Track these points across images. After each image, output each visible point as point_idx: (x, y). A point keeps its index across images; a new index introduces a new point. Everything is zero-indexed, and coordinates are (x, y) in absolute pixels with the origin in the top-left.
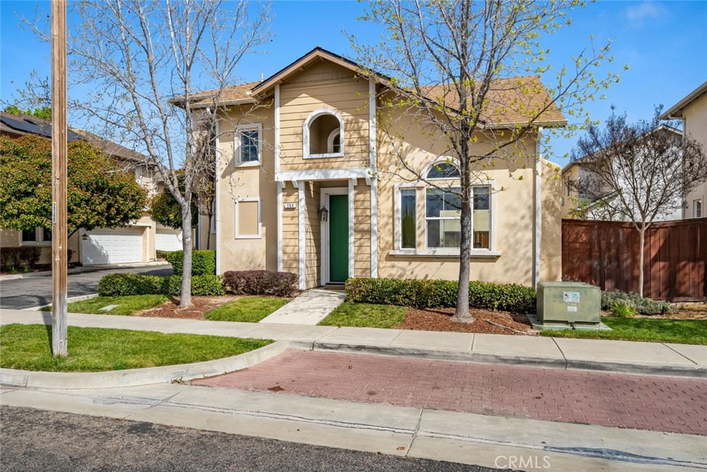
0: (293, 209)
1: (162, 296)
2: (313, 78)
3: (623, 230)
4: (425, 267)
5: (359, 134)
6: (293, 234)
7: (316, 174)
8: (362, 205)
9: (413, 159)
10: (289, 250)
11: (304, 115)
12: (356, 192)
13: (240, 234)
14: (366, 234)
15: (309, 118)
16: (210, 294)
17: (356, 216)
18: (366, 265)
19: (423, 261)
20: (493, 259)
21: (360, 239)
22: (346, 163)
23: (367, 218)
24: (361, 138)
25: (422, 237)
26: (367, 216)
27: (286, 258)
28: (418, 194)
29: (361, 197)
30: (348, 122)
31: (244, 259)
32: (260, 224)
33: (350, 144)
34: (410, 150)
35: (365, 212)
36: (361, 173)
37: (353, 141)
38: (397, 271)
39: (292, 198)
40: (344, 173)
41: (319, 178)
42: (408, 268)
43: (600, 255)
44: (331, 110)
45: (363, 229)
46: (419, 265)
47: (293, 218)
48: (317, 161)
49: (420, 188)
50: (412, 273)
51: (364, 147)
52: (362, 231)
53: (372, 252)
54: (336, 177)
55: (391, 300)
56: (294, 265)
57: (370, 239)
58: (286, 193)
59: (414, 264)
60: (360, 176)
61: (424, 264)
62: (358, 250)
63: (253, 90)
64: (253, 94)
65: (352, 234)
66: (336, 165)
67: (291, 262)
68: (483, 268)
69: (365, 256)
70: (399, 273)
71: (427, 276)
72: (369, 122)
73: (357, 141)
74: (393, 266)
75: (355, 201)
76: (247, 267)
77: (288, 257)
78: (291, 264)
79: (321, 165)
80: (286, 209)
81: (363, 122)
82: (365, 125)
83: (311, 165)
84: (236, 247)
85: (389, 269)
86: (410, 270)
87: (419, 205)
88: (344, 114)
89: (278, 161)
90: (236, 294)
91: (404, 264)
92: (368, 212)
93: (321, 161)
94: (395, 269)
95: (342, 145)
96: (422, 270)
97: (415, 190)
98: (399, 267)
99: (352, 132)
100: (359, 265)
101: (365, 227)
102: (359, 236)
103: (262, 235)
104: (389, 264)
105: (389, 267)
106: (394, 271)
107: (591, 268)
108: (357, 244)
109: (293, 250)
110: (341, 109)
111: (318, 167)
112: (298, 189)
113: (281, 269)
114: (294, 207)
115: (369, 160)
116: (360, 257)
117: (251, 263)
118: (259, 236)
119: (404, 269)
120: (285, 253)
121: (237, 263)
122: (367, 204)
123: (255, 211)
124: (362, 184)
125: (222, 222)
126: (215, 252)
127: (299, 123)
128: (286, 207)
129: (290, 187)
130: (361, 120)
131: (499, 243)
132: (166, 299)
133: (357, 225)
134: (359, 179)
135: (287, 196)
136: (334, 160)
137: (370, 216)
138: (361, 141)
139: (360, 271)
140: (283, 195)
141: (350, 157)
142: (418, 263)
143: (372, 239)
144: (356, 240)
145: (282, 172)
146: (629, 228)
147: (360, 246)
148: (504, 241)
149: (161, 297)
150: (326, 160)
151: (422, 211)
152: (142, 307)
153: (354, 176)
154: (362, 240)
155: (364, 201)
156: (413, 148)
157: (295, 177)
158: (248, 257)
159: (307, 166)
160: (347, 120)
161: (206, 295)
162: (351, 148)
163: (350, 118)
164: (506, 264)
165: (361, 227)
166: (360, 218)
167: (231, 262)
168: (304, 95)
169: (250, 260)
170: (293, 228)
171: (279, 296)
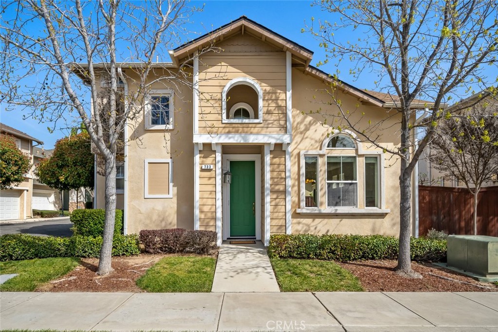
0: (210, 170)
1: (69, 259)
2: (232, 48)
3: (453, 194)
4: (326, 224)
5: (277, 103)
6: (211, 194)
7: (236, 139)
8: (278, 167)
9: (316, 131)
10: (206, 209)
11: (223, 83)
12: (272, 156)
13: (150, 193)
14: (282, 194)
15: (228, 85)
16: (123, 255)
17: (272, 178)
18: (282, 222)
19: (325, 218)
20: (382, 216)
21: (276, 199)
22: (265, 130)
23: (283, 180)
24: (279, 107)
25: (323, 197)
26: (282, 178)
27: (203, 216)
28: (320, 161)
29: (276, 160)
30: (266, 93)
31: (155, 217)
32: (171, 185)
33: (268, 113)
34: (313, 123)
35: (280, 175)
36: (279, 139)
37: (271, 110)
38: (303, 227)
39: (209, 160)
40: (264, 138)
41: (238, 142)
42: (312, 224)
43: (438, 212)
44: (250, 80)
45: (279, 189)
46: (321, 222)
47: (210, 178)
48: (236, 125)
49: (322, 156)
50: (316, 228)
51: (281, 116)
52: (278, 192)
53: (287, 211)
54: (256, 142)
55: (316, 255)
56: (212, 223)
57: (285, 199)
58: (202, 155)
59: (317, 221)
60: (278, 142)
61: (326, 220)
62: (274, 209)
63: (175, 50)
64: (176, 54)
65: (268, 195)
66: (256, 130)
67: (208, 220)
68: (374, 224)
69: (281, 214)
70: (304, 229)
71: (328, 231)
72: (286, 93)
73: (275, 109)
74: (299, 223)
75: (271, 164)
76: (157, 226)
77: (205, 215)
78: (208, 223)
79: (241, 129)
80: (202, 170)
81: (280, 93)
82: (282, 96)
83: (231, 129)
84: (145, 207)
85: (295, 225)
86: (313, 226)
87: (321, 170)
88: (264, 84)
89: (197, 124)
90: (151, 253)
91: (308, 221)
92: (283, 175)
93: (239, 125)
94: (301, 225)
95: (261, 113)
96: (323, 226)
97: (317, 157)
98: (304, 224)
99: (270, 101)
100: (275, 222)
101: (282, 188)
102: (275, 196)
103: (173, 195)
104: (295, 220)
105: (295, 223)
106: (299, 227)
107: (432, 222)
108: (273, 203)
109: (210, 209)
110: (260, 80)
111: (237, 132)
112: (215, 151)
113: (197, 227)
114: (212, 168)
115: (286, 127)
116: (276, 215)
117: (161, 222)
118: (171, 196)
119: (308, 226)
120: (201, 212)
121: (148, 222)
122: (282, 167)
123: (167, 172)
124: (279, 149)
125: (131, 182)
126: (123, 211)
127: (219, 89)
128: (203, 168)
129: (208, 149)
130: (279, 91)
131: (387, 202)
132: (76, 263)
133: (273, 186)
134: (276, 145)
135: (203, 157)
136: (254, 125)
137: (285, 178)
138: (278, 110)
139: (276, 228)
140: (200, 157)
141: (269, 124)
142: (320, 220)
143: (287, 199)
144: (272, 200)
145: (200, 134)
146: (457, 192)
147: (276, 205)
148: (391, 201)
149: (69, 261)
150: (245, 125)
151: (324, 176)
152: (49, 278)
153: (273, 141)
154: (278, 200)
155: (279, 164)
156: (315, 122)
157: (214, 140)
158: (159, 216)
159: (227, 130)
160: (265, 90)
161: (119, 256)
162: (270, 115)
163: (268, 89)
164: (393, 219)
165: (277, 188)
166: (276, 180)
167: (141, 221)
168: (223, 64)
169: (161, 219)
170: (211, 188)
171: (199, 253)
